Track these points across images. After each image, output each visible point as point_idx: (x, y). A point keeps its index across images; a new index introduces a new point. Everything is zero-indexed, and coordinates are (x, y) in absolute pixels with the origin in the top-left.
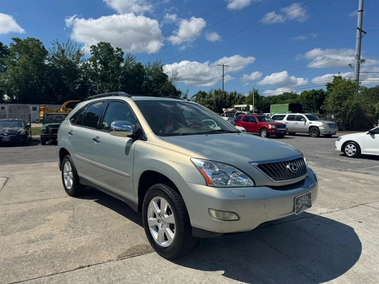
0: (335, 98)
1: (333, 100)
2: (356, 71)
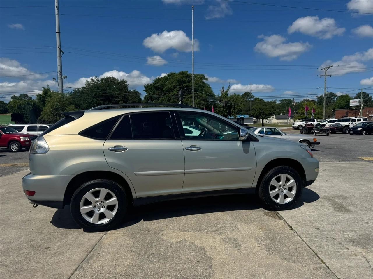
0: (54, 109)
1: (52, 111)
2: (60, 86)
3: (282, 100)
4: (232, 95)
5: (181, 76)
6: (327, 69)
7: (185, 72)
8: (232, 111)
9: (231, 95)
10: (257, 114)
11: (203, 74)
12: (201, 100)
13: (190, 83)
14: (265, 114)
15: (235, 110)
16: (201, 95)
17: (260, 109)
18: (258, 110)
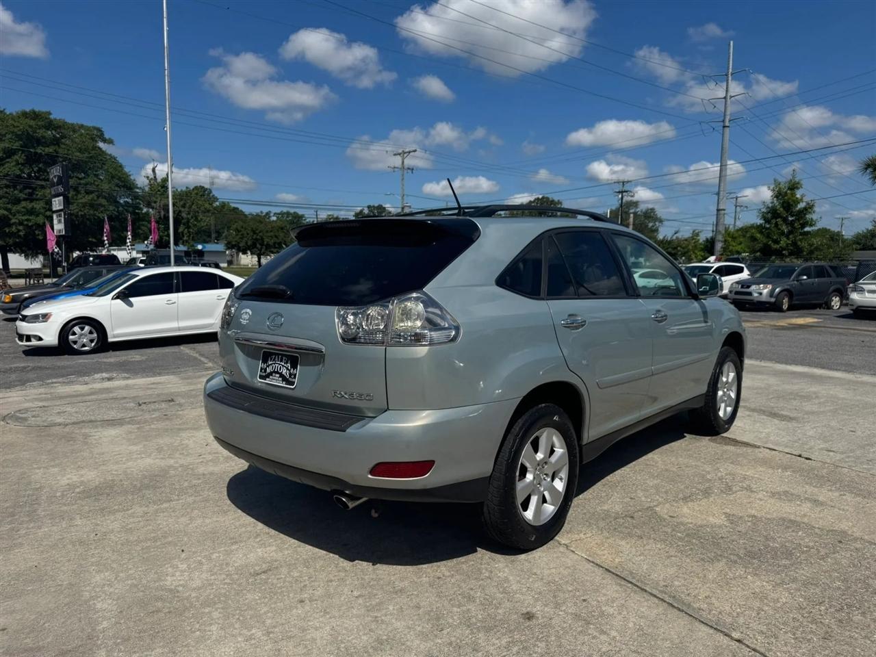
3: (279, 214)
4: (179, 190)
5: (32, 123)
6: (405, 155)
7: (43, 113)
8: (182, 233)
9: (177, 190)
10: (246, 243)
11: (98, 125)
12: (98, 197)
13: (59, 146)
14: (265, 243)
15: (191, 230)
16: (96, 183)
17: (254, 232)
18: (249, 232)
